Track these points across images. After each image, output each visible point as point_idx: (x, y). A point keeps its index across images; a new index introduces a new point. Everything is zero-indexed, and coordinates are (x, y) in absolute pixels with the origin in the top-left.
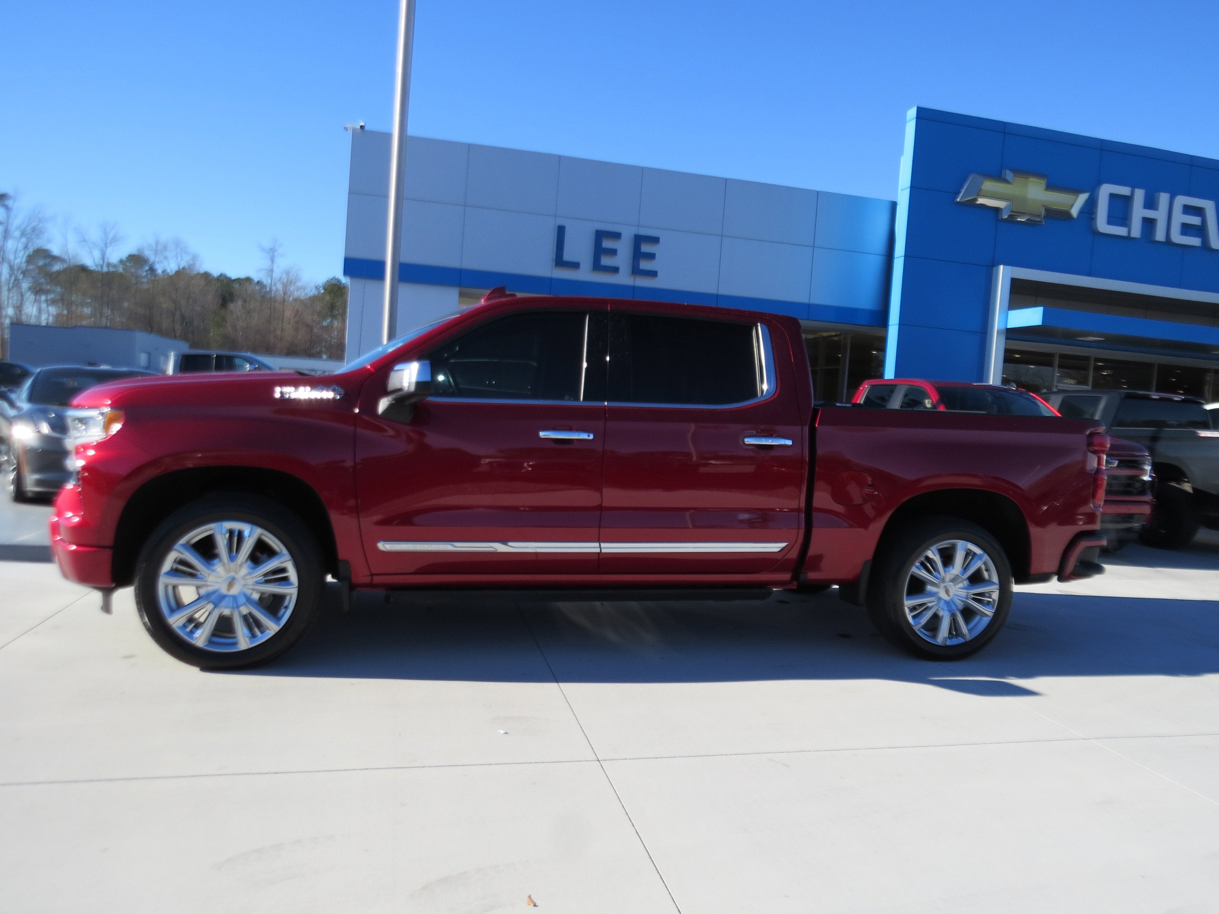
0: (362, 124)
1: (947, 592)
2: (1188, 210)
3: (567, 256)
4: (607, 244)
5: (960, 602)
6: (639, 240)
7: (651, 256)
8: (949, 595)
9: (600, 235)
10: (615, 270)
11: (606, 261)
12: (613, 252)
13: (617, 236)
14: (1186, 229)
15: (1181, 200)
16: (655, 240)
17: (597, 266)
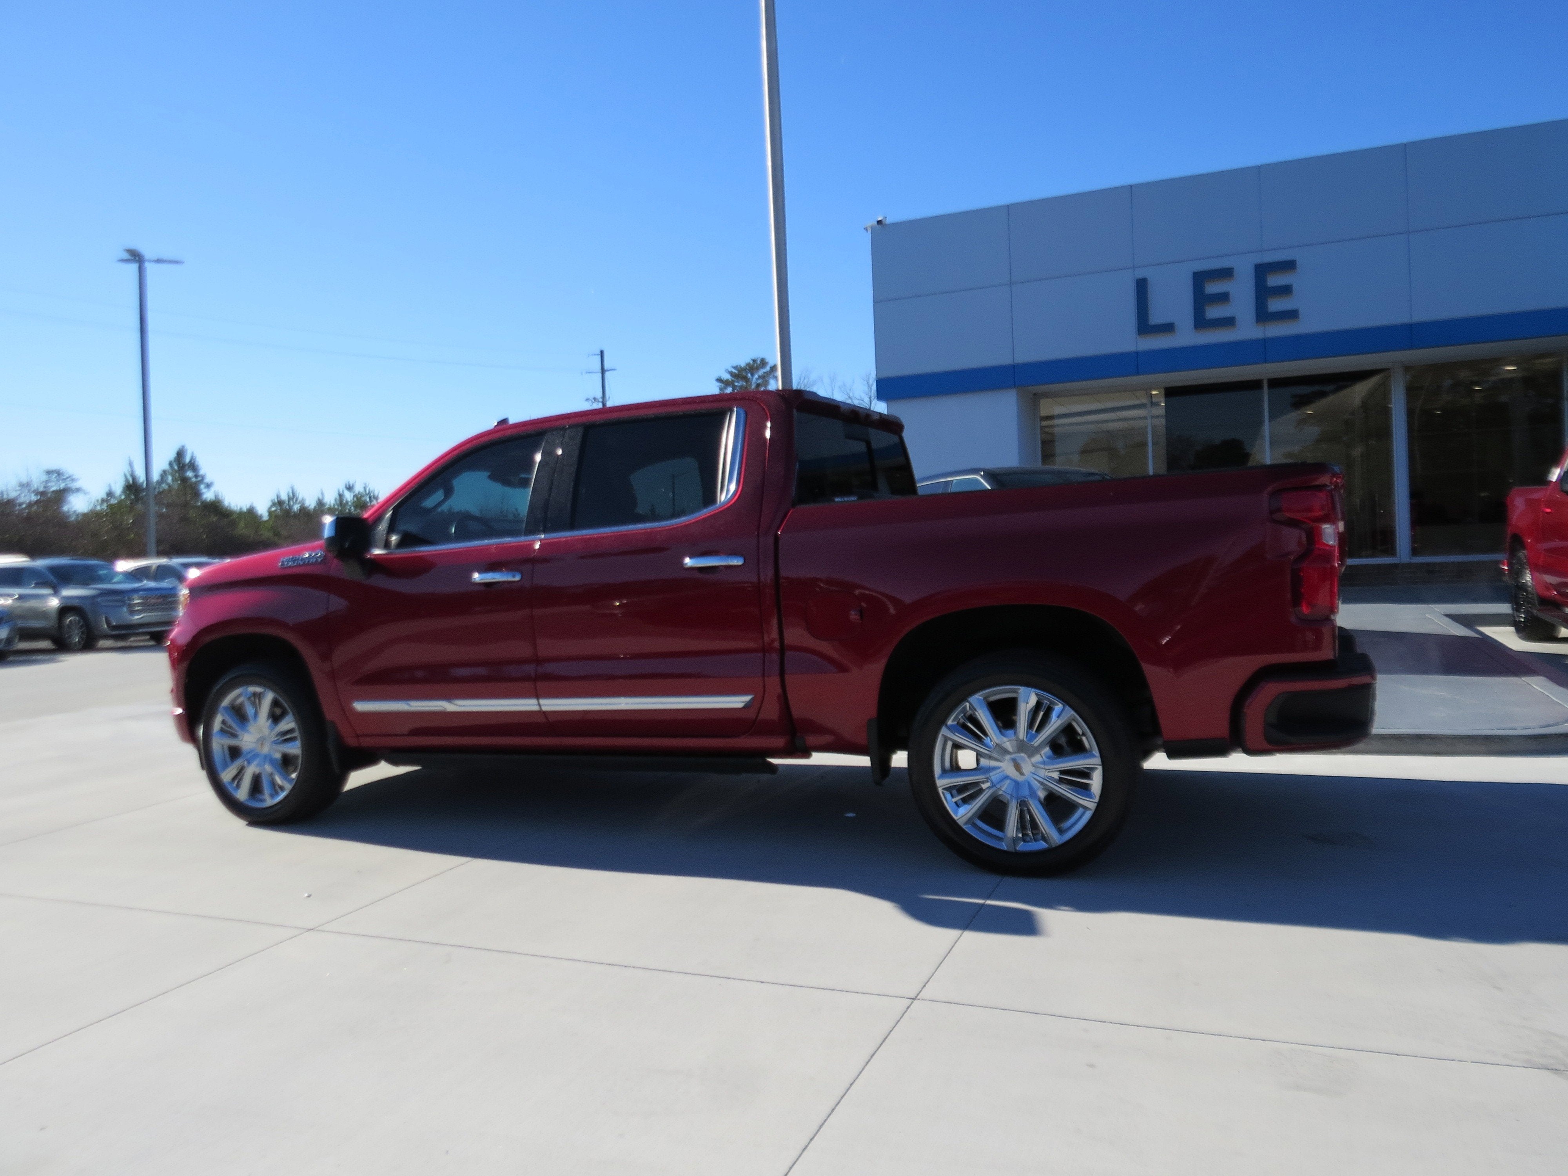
0: (880, 219)
1: (1018, 767)
3: (1156, 317)
4: (1213, 288)
5: (1039, 785)
6: (1262, 271)
7: (1285, 290)
8: (1022, 774)
9: (1200, 279)
10: (1229, 322)
12: (1223, 298)
13: (1226, 273)
16: (1289, 266)
17: (1201, 322)
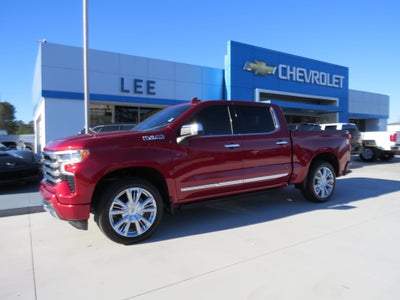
2: (301, 72)
3: (125, 88)
4: (138, 84)
6: (148, 82)
7: (153, 88)
9: (136, 81)
11: (138, 90)
13: (141, 81)
14: (300, 77)
15: (298, 69)
16: (153, 82)
17: (135, 91)
